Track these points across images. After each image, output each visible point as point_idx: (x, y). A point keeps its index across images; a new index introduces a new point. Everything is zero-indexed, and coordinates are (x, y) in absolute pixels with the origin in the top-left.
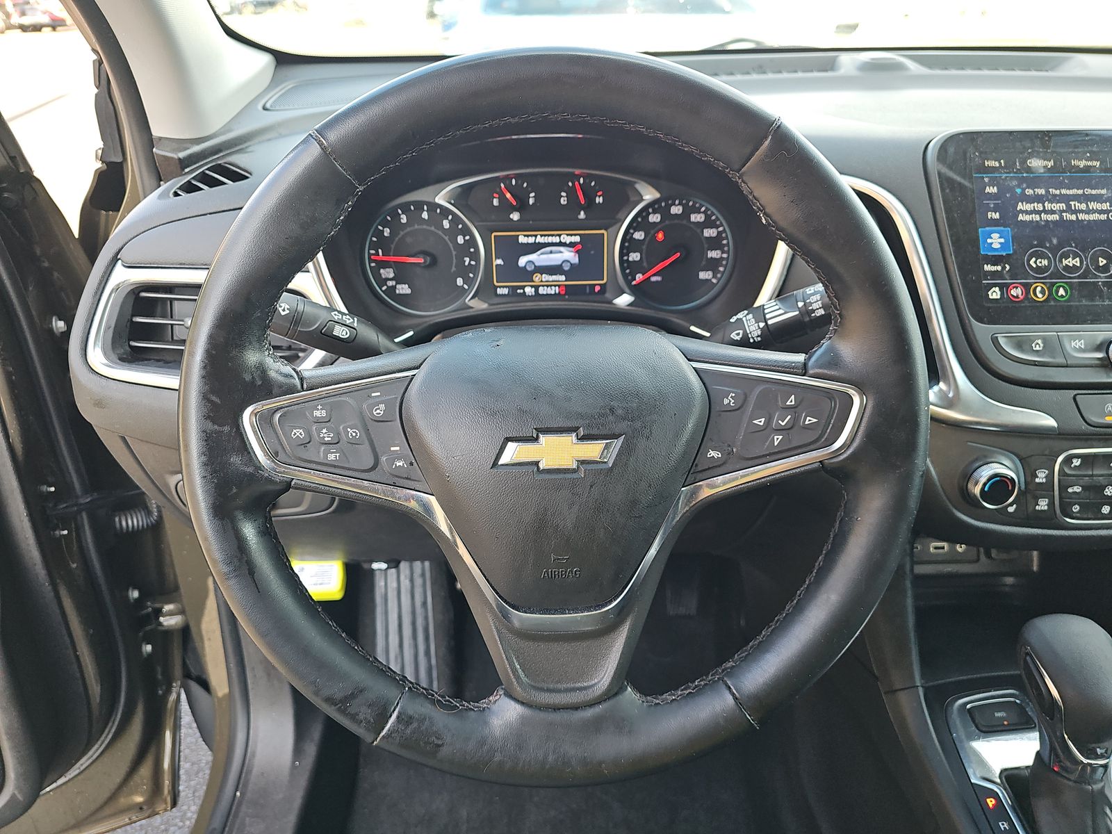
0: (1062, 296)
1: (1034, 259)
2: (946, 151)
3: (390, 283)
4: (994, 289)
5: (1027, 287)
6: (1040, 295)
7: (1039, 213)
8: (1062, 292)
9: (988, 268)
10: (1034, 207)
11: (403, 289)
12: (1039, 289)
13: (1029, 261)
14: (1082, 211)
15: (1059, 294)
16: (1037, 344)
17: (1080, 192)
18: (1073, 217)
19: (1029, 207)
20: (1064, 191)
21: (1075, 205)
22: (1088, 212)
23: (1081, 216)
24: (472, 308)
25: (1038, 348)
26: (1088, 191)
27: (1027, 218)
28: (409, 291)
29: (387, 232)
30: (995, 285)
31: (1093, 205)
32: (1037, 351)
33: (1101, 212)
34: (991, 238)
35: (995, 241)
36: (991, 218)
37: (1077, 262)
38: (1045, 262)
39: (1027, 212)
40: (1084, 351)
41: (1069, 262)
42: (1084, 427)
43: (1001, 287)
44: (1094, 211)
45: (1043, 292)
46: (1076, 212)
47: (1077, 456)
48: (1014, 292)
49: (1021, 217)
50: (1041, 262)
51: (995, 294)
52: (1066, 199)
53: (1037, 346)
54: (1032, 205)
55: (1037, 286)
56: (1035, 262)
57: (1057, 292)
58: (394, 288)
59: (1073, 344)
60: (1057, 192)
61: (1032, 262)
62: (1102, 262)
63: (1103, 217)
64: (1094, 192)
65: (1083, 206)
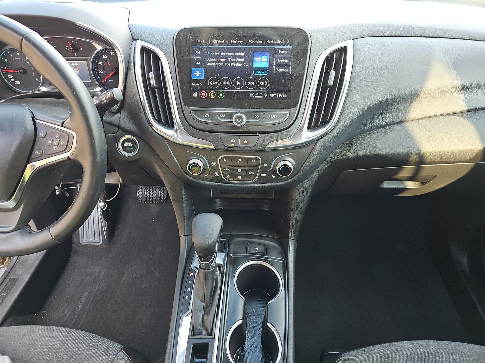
0: (221, 97)
1: (212, 81)
2: (179, 36)
3: (12, 80)
4: (195, 93)
5: (208, 93)
6: (212, 96)
7: (216, 62)
8: (221, 95)
9: (193, 84)
10: (214, 60)
11: (17, 82)
12: (212, 93)
13: (210, 82)
14: (233, 62)
15: (220, 96)
16: (207, 115)
17: (233, 54)
18: (229, 65)
19: (212, 60)
20: (227, 54)
21: (230, 59)
22: (236, 62)
23: (232, 64)
24: (41, 90)
25: (207, 117)
26: (237, 54)
27: (211, 64)
28: (19, 83)
29: (6, 60)
30: (196, 91)
31: (237, 60)
32: (207, 118)
33: (240, 63)
34: (196, 72)
35: (198, 74)
36: (197, 64)
37: (228, 83)
38: (216, 83)
39: (211, 62)
40: (224, 118)
41: (225, 83)
42: (224, 147)
43: (198, 92)
44: (237, 62)
45: (214, 95)
46: (230, 62)
47: (225, 158)
48: (203, 94)
49: (208, 64)
50: (214, 83)
51: (195, 95)
52: (227, 57)
53: (207, 116)
54: (213, 59)
55: (212, 92)
56: (212, 83)
57: (219, 95)
58: (14, 82)
59: (220, 116)
60: (224, 54)
61: (211, 83)
62: (238, 83)
63: (241, 65)
64: (239, 54)
65: (234, 60)
